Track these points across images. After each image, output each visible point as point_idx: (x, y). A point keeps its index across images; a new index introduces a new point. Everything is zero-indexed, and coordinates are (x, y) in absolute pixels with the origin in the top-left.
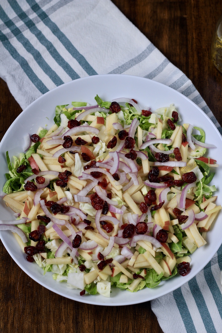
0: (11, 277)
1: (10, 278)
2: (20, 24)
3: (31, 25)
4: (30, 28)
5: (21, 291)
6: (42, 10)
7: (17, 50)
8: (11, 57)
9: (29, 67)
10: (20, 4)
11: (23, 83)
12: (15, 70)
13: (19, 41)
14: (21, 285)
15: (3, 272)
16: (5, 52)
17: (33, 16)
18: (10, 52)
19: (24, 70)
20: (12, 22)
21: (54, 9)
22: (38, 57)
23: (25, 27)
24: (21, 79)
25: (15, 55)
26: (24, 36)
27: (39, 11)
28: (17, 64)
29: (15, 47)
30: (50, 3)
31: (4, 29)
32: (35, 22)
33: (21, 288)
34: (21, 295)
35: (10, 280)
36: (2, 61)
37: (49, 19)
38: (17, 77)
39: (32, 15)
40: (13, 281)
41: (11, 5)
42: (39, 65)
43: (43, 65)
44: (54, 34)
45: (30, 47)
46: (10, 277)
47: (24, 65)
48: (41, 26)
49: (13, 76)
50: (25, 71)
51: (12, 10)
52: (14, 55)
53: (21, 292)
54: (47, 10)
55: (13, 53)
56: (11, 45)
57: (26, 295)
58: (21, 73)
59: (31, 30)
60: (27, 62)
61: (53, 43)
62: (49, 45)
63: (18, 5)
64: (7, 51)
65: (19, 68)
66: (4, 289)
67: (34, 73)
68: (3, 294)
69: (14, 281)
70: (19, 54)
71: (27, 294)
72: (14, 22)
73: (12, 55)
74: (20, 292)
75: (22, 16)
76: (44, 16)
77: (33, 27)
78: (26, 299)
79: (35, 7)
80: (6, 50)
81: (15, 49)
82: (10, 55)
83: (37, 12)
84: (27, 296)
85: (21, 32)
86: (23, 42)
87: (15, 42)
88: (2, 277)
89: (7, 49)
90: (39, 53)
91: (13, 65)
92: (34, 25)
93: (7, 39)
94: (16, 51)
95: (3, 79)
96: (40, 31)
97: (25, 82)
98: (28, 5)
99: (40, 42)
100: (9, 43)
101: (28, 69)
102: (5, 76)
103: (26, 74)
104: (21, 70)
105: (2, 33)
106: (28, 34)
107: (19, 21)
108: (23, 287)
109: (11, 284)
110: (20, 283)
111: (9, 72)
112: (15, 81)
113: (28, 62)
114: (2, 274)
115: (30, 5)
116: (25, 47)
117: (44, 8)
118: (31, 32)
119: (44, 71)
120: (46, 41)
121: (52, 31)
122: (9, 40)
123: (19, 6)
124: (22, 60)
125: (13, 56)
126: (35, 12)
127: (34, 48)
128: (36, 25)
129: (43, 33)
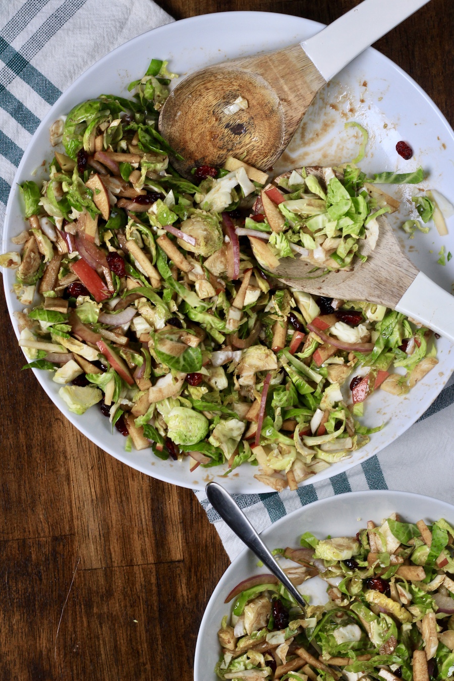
0: (40, 637)
1: (40, 640)
5: (62, 662)
6: (12, 50)
14: (61, 653)
15: (23, 630)
21: (37, 42)
27: (7, 54)
33: (61, 656)
34: (63, 671)
35: (40, 644)
37: (33, 68)
40: (44, 645)
46: (38, 638)
53: (62, 666)
54: (22, 47)
57: (72, 671)
66: (30, 663)
68: (29, 672)
69: (46, 646)
71: (74, 667)
74: (60, 664)
76: (19, 65)
78: (73, 677)
84: (75, 672)
88: (22, 639)
108: (65, 655)
109: (41, 652)
110: (58, 648)
114: (22, 633)
117: (17, 45)
127: (15, 145)
128: (7, 88)
129: (24, 104)
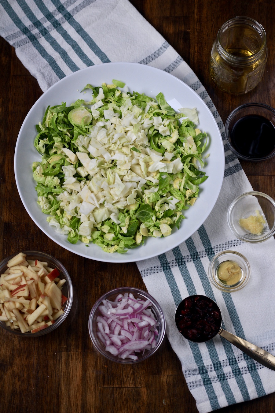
2: (47, 24)
3: (57, 25)
4: (57, 28)
6: (67, 11)
7: (45, 49)
8: (40, 56)
9: (57, 65)
10: (47, 6)
11: (52, 80)
12: (44, 68)
13: (47, 41)
16: (34, 51)
17: (59, 17)
18: (39, 51)
19: (52, 68)
20: (40, 23)
21: (77, 9)
22: (64, 55)
23: (52, 27)
24: (50, 76)
25: (43, 54)
26: (51, 36)
27: (64, 12)
28: (46, 62)
29: (44, 47)
30: (73, 4)
31: (33, 29)
32: (60, 22)
36: (32, 60)
37: (74, 19)
38: (46, 74)
39: (57, 16)
41: (38, 7)
42: (65, 62)
43: (69, 63)
44: (78, 33)
45: (57, 46)
47: (53, 63)
48: (66, 26)
49: (43, 74)
50: (53, 69)
51: (40, 11)
52: (42, 54)
54: (71, 10)
55: (42, 52)
56: (40, 44)
58: (50, 71)
59: (57, 30)
60: (54, 60)
61: (77, 42)
62: (74, 44)
63: (45, 6)
64: (37, 50)
65: (48, 66)
67: (61, 71)
70: (47, 53)
72: (42, 22)
73: (41, 54)
75: (49, 16)
76: (69, 17)
77: (58, 27)
79: (61, 8)
80: (35, 49)
81: (43, 48)
82: (39, 54)
83: (62, 13)
85: (48, 32)
86: (50, 41)
87: (43, 42)
89: (36, 48)
90: (65, 52)
91: (42, 64)
92: (60, 25)
93: (36, 39)
94: (44, 50)
95: (34, 76)
96: (65, 31)
97: (53, 79)
98: (54, 6)
99: (66, 41)
100: (38, 43)
101: (56, 67)
102: (35, 74)
103: (54, 72)
104: (49, 68)
105: (32, 33)
106: (54, 34)
107: (47, 21)
111: (39, 71)
112: (44, 78)
113: (55, 60)
115: (55, 6)
116: (52, 46)
117: (69, 9)
118: (58, 32)
119: (70, 68)
120: (72, 40)
121: (76, 30)
122: (38, 40)
123: (46, 7)
124: (50, 58)
125: (41, 55)
126: (60, 12)
127: (61, 47)
128: (62, 25)
129: (68, 32)
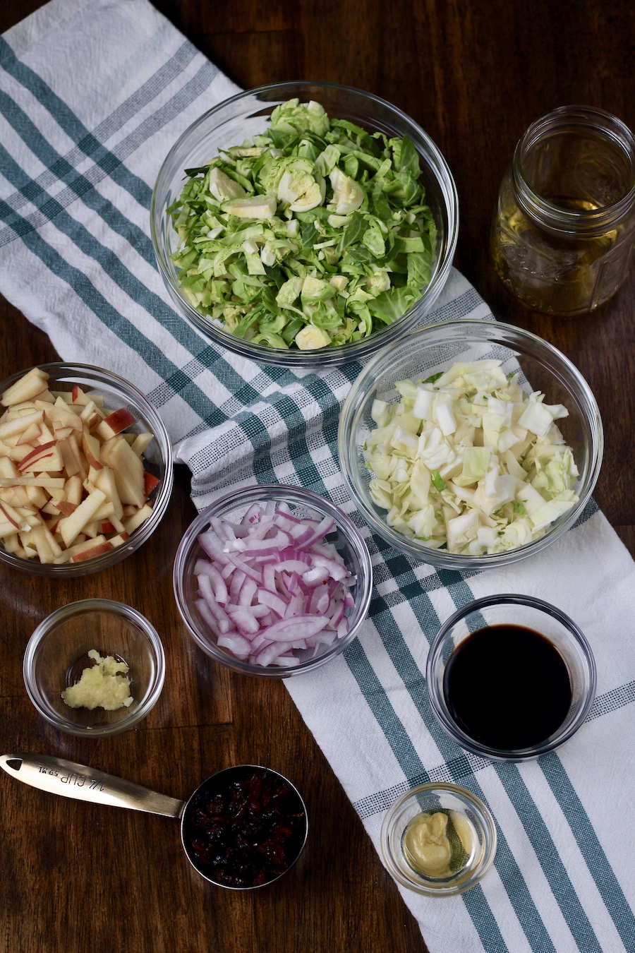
0: (54, 811)
1: (53, 815)
2: (56, 188)
3: (83, 188)
4: (84, 196)
5: (79, 842)
6: (104, 149)
7: (60, 253)
8: (48, 271)
9: (95, 290)
10: (50, 141)
11: (86, 329)
12: (62, 301)
13: (62, 231)
14: (79, 830)
15: (34, 802)
16: (32, 261)
17: (85, 166)
18: (43, 259)
19: (84, 298)
20: (39, 187)
21: (131, 143)
22: (111, 264)
23: (71, 194)
24: (81, 322)
25: (56, 265)
26: (71, 218)
27: (97, 152)
28: (66, 285)
29: (55, 247)
30: (120, 130)
31: (20, 206)
32: (91, 179)
33: (79, 835)
34: (80, 852)
35: (53, 820)
36: (28, 283)
37: (126, 170)
38: (69, 317)
39: (82, 164)
40: (59, 820)
41: (29, 145)
42: (117, 282)
43: (126, 282)
44: (143, 204)
45: (89, 241)
46: (51, 812)
47: (83, 286)
48: (109, 189)
49: (61, 316)
50: (86, 301)
51: (34, 157)
52: (54, 266)
53: (79, 847)
54: (116, 147)
55: (52, 261)
56: (44, 242)
57: (91, 853)
58: (78, 307)
59: (84, 201)
60: (87, 279)
61: (142, 228)
62: (134, 233)
63: (46, 142)
64: (38, 258)
65: (72, 296)
66: (40, 842)
67: (109, 304)
68: (37, 853)
69: (61, 822)
70: (65, 262)
71: (94, 849)
72: (43, 185)
73: (49, 266)
74: (77, 845)
75: (60, 167)
76: (111, 164)
77: (88, 194)
78: (91, 861)
79: (88, 144)
80: (33, 254)
81: (54, 250)
82: (45, 266)
83: (93, 155)
84: (95, 854)
85: (62, 209)
86: (70, 231)
87: (54, 237)
88: (32, 813)
89: (36, 253)
90: (113, 254)
91: (56, 291)
92: (90, 186)
93: (33, 229)
94: (57, 255)
95: (38, 326)
96: (107, 201)
97: (89, 327)
98: (69, 139)
99: (112, 228)
100: (39, 238)
101: (93, 297)
102: (41, 319)
103: (89, 308)
104: (77, 301)
105: (19, 216)
106: (80, 212)
107: (54, 181)
108: (84, 834)
109: (54, 829)
110: (76, 825)
111: (50, 309)
112: (67, 328)
113: (90, 279)
114: (32, 806)
115: (73, 139)
116: (77, 244)
117: (110, 144)
118: (87, 205)
119: (131, 296)
120: (126, 222)
121: (135, 197)
122: (38, 230)
123: (48, 145)
124: (76, 276)
125: (51, 269)
126: (88, 154)
127: (99, 244)
128: (96, 187)
129: (114, 204)
